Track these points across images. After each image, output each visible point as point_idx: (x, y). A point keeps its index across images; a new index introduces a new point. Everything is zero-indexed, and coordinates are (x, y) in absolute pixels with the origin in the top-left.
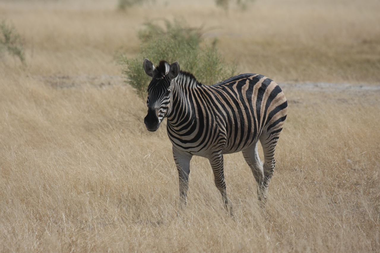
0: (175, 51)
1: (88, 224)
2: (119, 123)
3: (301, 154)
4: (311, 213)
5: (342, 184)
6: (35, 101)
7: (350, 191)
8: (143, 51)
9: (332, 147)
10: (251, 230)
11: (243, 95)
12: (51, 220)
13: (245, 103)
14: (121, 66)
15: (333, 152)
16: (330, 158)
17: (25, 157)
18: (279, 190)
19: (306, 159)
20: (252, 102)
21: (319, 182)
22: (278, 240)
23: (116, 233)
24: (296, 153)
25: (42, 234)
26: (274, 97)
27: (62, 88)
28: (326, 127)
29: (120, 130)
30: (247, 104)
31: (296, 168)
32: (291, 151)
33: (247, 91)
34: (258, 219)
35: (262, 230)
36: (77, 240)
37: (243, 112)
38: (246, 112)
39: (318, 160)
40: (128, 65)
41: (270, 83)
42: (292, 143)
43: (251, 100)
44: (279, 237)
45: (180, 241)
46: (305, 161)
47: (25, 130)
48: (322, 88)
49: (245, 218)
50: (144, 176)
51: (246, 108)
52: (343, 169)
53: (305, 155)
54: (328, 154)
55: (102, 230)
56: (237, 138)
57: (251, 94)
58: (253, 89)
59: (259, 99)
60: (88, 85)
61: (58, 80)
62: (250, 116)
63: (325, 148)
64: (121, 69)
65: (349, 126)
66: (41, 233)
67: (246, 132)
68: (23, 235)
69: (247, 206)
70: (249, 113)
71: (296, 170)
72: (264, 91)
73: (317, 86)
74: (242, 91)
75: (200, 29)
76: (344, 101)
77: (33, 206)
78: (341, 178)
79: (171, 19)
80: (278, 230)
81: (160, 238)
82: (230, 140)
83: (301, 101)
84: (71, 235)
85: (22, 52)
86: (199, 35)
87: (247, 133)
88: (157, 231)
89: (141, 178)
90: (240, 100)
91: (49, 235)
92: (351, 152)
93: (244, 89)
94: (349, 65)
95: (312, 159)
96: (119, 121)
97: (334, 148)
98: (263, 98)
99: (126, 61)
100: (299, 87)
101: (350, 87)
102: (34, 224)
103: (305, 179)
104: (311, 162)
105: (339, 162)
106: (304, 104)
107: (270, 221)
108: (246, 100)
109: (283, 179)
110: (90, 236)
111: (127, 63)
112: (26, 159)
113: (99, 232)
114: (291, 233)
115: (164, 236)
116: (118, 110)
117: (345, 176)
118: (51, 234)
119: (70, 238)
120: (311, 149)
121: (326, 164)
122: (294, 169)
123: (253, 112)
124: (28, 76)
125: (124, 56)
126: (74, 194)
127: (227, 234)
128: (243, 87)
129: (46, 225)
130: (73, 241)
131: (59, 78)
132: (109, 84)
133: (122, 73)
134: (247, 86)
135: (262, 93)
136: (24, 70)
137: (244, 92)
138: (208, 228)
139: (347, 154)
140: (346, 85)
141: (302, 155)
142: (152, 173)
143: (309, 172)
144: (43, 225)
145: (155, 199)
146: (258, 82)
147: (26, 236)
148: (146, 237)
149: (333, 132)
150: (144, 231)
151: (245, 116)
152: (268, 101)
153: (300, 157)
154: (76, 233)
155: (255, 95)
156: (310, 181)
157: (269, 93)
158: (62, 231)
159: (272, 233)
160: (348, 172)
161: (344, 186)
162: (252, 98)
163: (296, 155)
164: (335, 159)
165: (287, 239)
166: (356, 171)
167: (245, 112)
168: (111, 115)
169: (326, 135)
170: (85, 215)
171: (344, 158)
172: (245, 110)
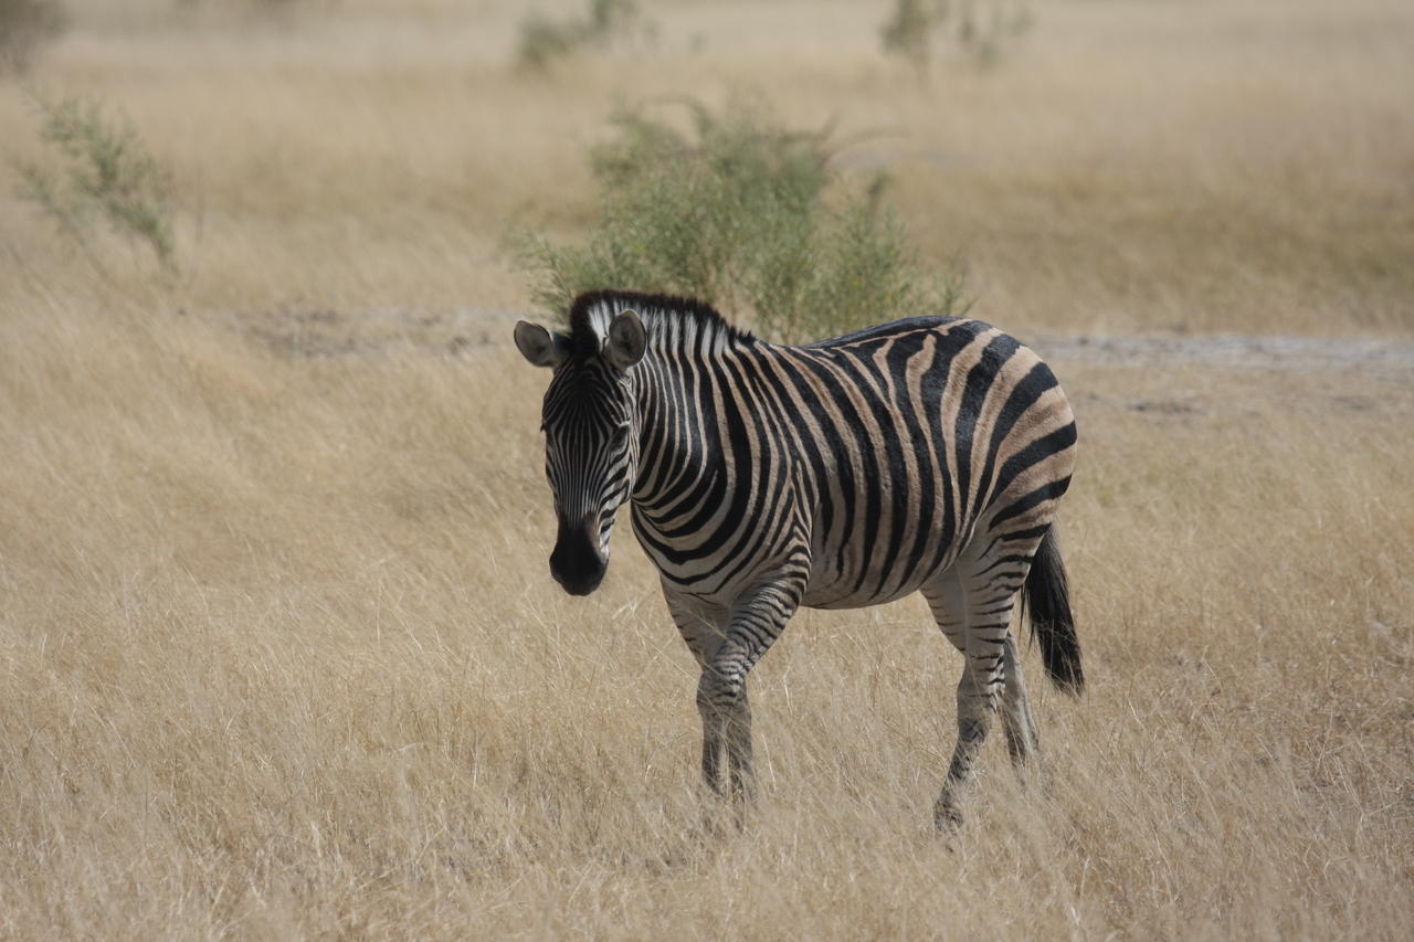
0: (728, 219)
1: (406, 861)
2: (520, 487)
3: (1200, 602)
4: (1236, 821)
5: (1353, 715)
6: (212, 407)
7: (1382, 741)
8: (609, 220)
9: (1315, 578)
10: (1011, 883)
11: (910, 390)
12: (270, 848)
13: (916, 417)
14: (528, 272)
15: (1319, 595)
16: (1306, 615)
17: (172, 613)
18: (1116, 735)
19: (1217, 621)
20: (943, 418)
21: (1265, 708)
22: (1112, 923)
23: (512, 895)
24: (1181, 600)
25: (237, 901)
26: (1028, 405)
27: (309, 354)
28: (1294, 500)
29: (525, 512)
30: (924, 423)
31: (1182, 653)
32: (1159, 591)
33: (924, 377)
34: (1039, 845)
35: (1052, 887)
36: (366, 924)
37: (905, 452)
38: (916, 452)
39: (1262, 624)
40: (556, 273)
41: (1014, 353)
42: (1168, 563)
43: (938, 410)
44: (1118, 911)
45: (748, 926)
46: (1213, 627)
47: (173, 513)
48: (1277, 357)
49: (989, 843)
50: (613, 685)
51: (917, 436)
52: (1355, 660)
53: (1215, 605)
54: (1299, 601)
55: (459, 888)
56: (875, 548)
57: (941, 387)
58: (948, 369)
59: (971, 407)
60: (409, 346)
61: (296, 327)
62: (931, 467)
63: (1288, 578)
64: (529, 285)
65: (1377, 499)
66: (234, 897)
67: (912, 527)
68: (163, 905)
69: (998, 796)
70: (929, 458)
71: (1180, 663)
72: (990, 379)
73: (1259, 349)
74: (908, 372)
75: (822, 137)
76: (1360, 406)
77: (201, 797)
78: (1350, 691)
79: (713, 98)
80: (1113, 886)
81: (673, 915)
82: (846, 555)
83: (1197, 405)
84: (341, 904)
85: (162, 223)
86: (821, 160)
87: (915, 530)
88: (664, 891)
89: (602, 691)
90: (899, 405)
91: (261, 905)
92: (1387, 594)
93: (913, 368)
94: (1378, 271)
95: (1240, 619)
96: (521, 480)
97: (1322, 581)
98: (985, 407)
99: (546, 255)
100: (1193, 353)
101: (1383, 352)
102: (207, 861)
103: (1213, 694)
104: (1237, 632)
105: (1341, 632)
106: (1212, 415)
107: (1081, 851)
108: (921, 406)
109: (1131, 695)
110: (414, 907)
111: (550, 262)
112: (177, 621)
113: (447, 893)
114: (1164, 898)
115: (688, 907)
116: (518, 436)
117: (1361, 685)
118: (267, 901)
119: (341, 915)
120: (1236, 585)
121: (1292, 640)
122: (1175, 658)
123: (945, 453)
124: (182, 312)
125: (540, 238)
126: (354, 750)
127: (926, 903)
128: (910, 361)
129: (251, 866)
130: (349, 928)
131: (300, 319)
132: (485, 340)
133: (533, 301)
134: (926, 356)
135: (982, 388)
136: (170, 288)
137: (913, 378)
138: (852, 877)
139: (1372, 604)
140: (1369, 343)
141: (1202, 607)
142: (643, 671)
143: (1230, 669)
144: (241, 866)
145: (654, 771)
146: (969, 346)
147: (177, 907)
148: (621, 913)
149: (1319, 522)
150: (615, 889)
151: (912, 467)
152: (1001, 417)
153: (1196, 613)
154: (362, 897)
155: (953, 394)
156: (1234, 704)
157: (1009, 389)
158: (311, 888)
159: (1091, 898)
160: (1376, 670)
161: (1361, 721)
162: (942, 402)
163: (1179, 607)
164: (1328, 622)
165: (1148, 920)
166: (1406, 666)
167: (912, 453)
168: (490, 456)
169: (1293, 533)
170: (394, 831)
171: (1358, 618)
172: (912, 442)
